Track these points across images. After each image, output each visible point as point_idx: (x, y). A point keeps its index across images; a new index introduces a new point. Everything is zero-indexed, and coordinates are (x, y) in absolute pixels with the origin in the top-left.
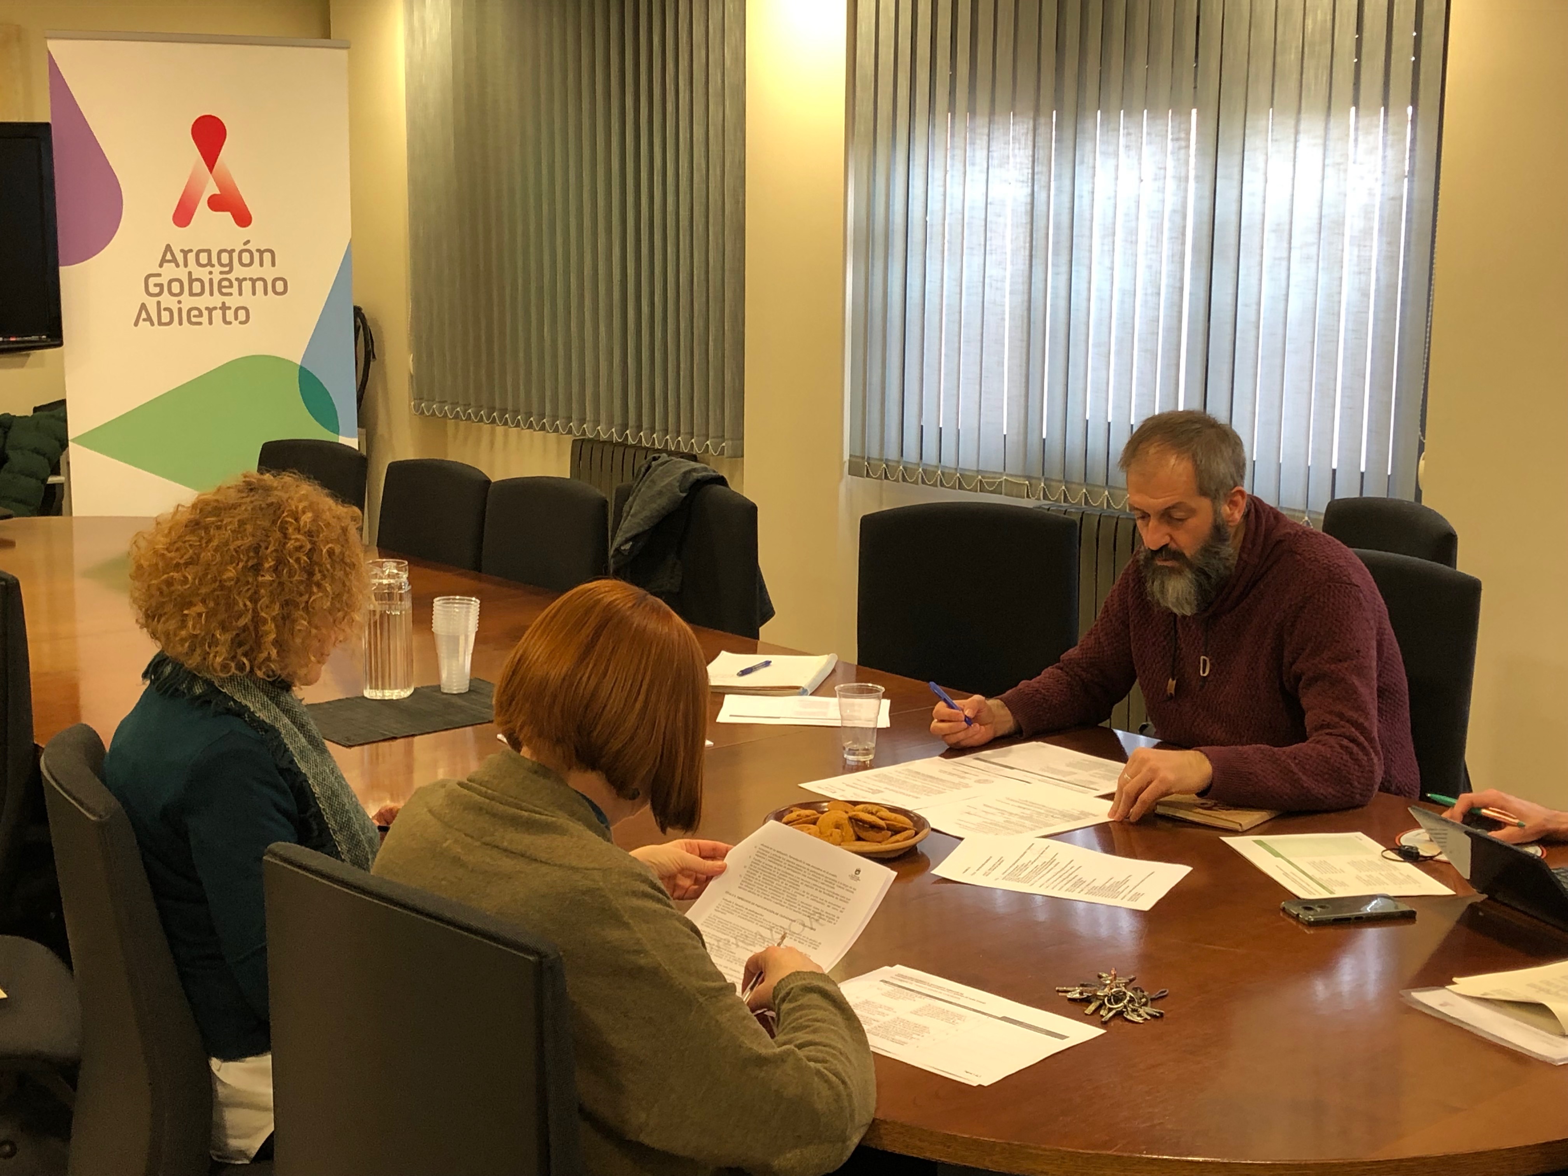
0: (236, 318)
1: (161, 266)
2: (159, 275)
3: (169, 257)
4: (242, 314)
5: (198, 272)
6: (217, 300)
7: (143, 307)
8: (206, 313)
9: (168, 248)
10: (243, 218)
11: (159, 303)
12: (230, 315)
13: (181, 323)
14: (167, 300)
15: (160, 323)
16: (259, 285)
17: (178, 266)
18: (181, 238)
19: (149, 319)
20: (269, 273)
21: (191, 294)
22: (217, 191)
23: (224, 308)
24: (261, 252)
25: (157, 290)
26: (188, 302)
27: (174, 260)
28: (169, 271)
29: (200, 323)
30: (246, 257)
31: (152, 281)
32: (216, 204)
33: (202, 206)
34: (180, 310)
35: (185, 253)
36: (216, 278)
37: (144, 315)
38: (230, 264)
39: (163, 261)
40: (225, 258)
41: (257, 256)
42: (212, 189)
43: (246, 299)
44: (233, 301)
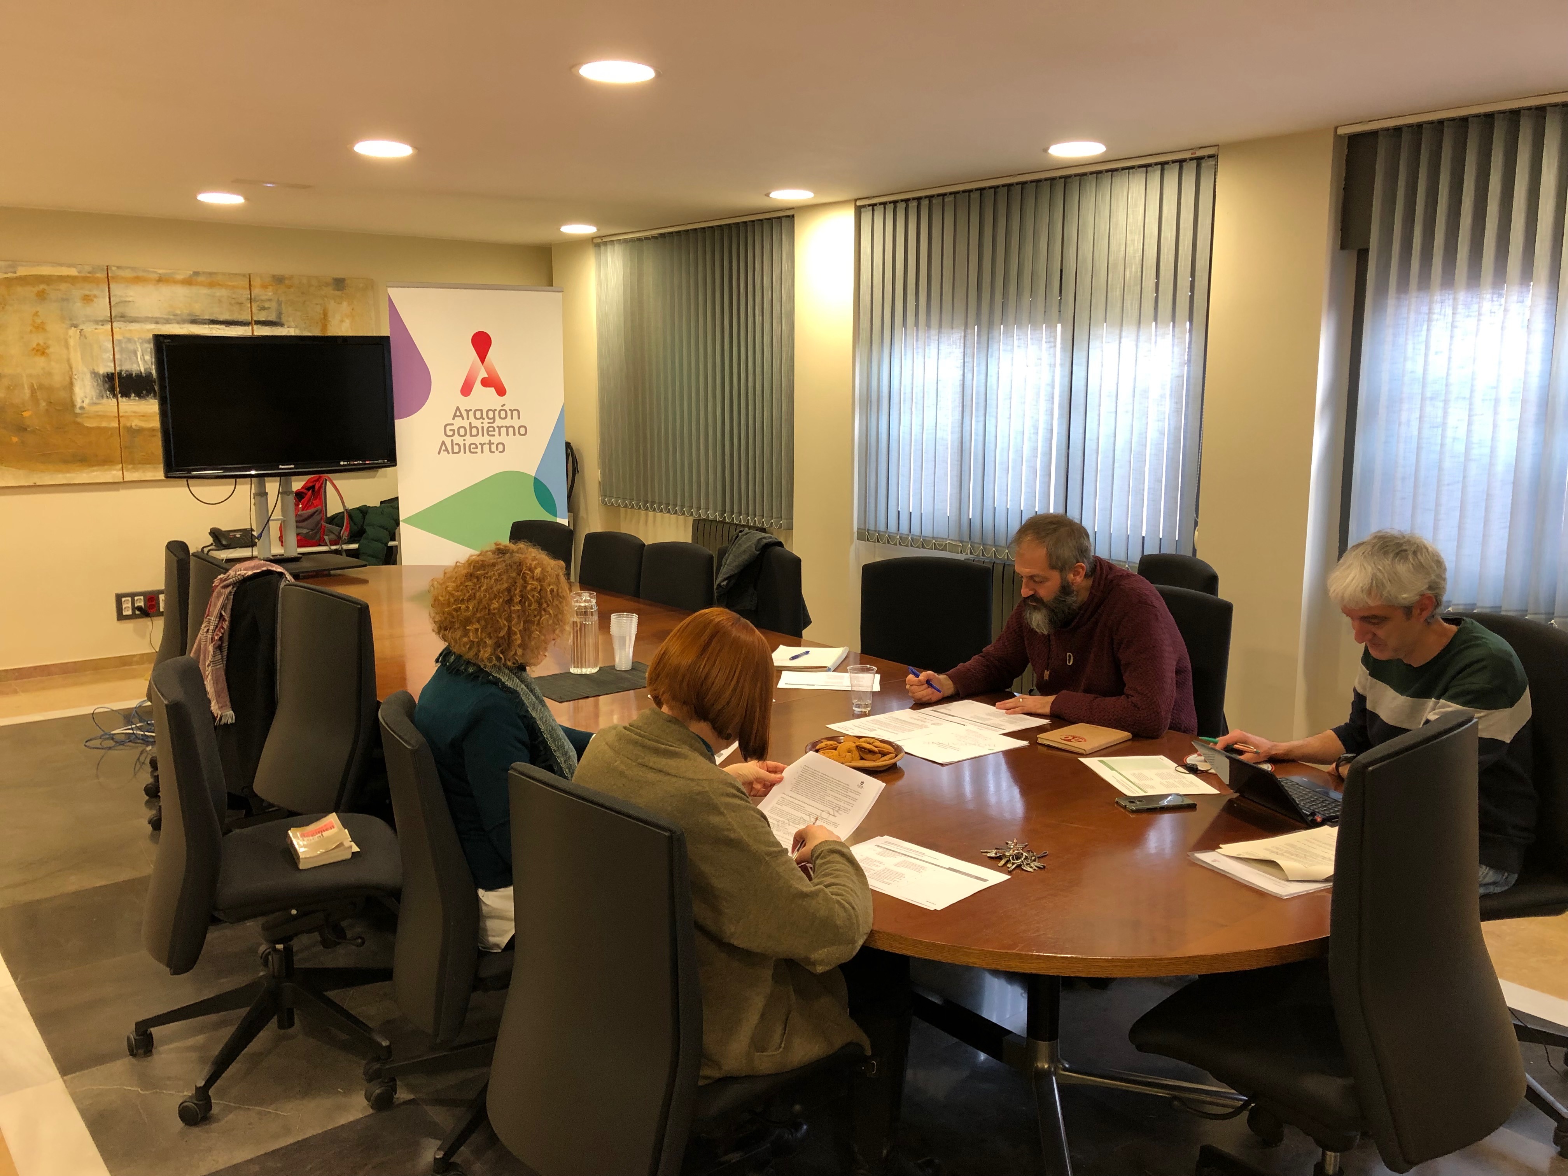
0: (497, 449)
1: (453, 419)
2: (453, 424)
3: (458, 414)
4: (501, 447)
5: (475, 423)
6: (486, 439)
7: (443, 443)
8: (479, 447)
9: (458, 409)
10: (501, 392)
11: (452, 441)
12: (494, 448)
13: (465, 452)
14: (457, 439)
15: (453, 453)
16: (511, 430)
17: (463, 419)
18: (466, 403)
19: (447, 450)
20: (516, 423)
21: (471, 435)
22: (486, 376)
23: (490, 443)
24: (512, 411)
25: (451, 433)
26: (469, 440)
27: (461, 416)
28: (459, 422)
29: (476, 453)
30: (503, 414)
31: (448, 428)
32: (485, 383)
33: (478, 385)
34: (465, 444)
35: (468, 411)
36: (486, 426)
37: (444, 448)
38: (494, 418)
39: (455, 416)
40: (491, 414)
41: (509, 413)
42: (483, 374)
43: (503, 438)
44: (495, 440)
